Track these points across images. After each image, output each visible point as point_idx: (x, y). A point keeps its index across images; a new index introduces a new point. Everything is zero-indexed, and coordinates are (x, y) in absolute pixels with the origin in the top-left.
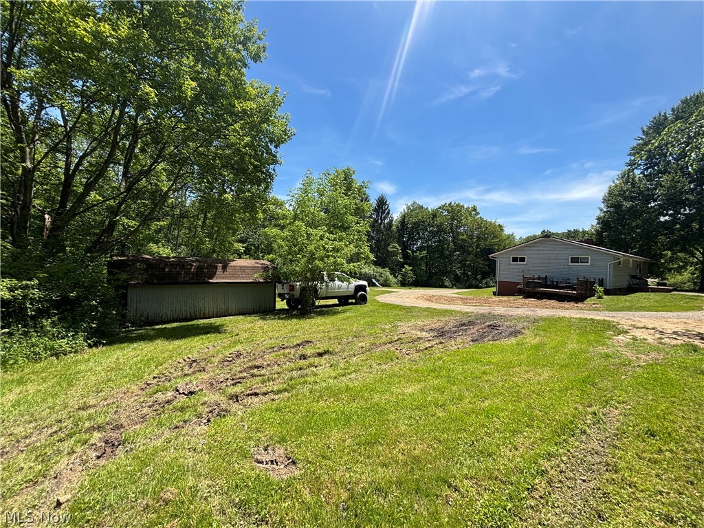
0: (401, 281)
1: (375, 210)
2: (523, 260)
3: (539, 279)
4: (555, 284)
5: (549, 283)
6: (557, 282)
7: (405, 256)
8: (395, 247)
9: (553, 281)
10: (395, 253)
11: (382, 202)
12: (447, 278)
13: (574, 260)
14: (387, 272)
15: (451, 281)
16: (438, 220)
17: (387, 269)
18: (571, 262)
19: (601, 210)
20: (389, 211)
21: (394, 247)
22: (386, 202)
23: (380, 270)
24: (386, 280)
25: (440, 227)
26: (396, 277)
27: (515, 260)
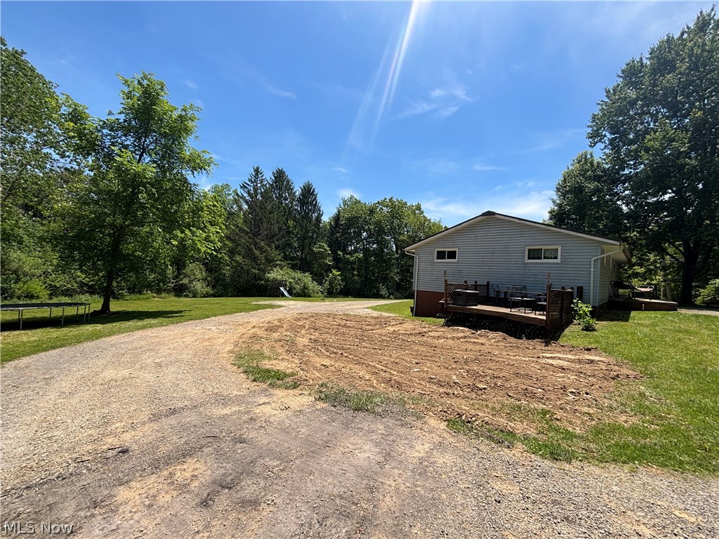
0: (328, 289)
1: (300, 200)
2: (452, 255)
3: (476, 287)
4: (503, 296)
5: (492, 294)
6: (506, 293)
7: (336, 259)
8: (323, 247)
9: (498, 292)
10: (322, 255)
11: (308, 192)
12: (383, 285)
13: (534, 254)
14: (307, 279)
15: (388, 289)
16: (377, 217)
17: (307, 274)
18: (529, 258)
19: (554, 202)
20: (316, 202)
21: (321, 247)
22: (313, 191)
23: (298, 275)
24: (305, 288)
25: (378, 224)
26: (320, 284)
27: (441, 255)
